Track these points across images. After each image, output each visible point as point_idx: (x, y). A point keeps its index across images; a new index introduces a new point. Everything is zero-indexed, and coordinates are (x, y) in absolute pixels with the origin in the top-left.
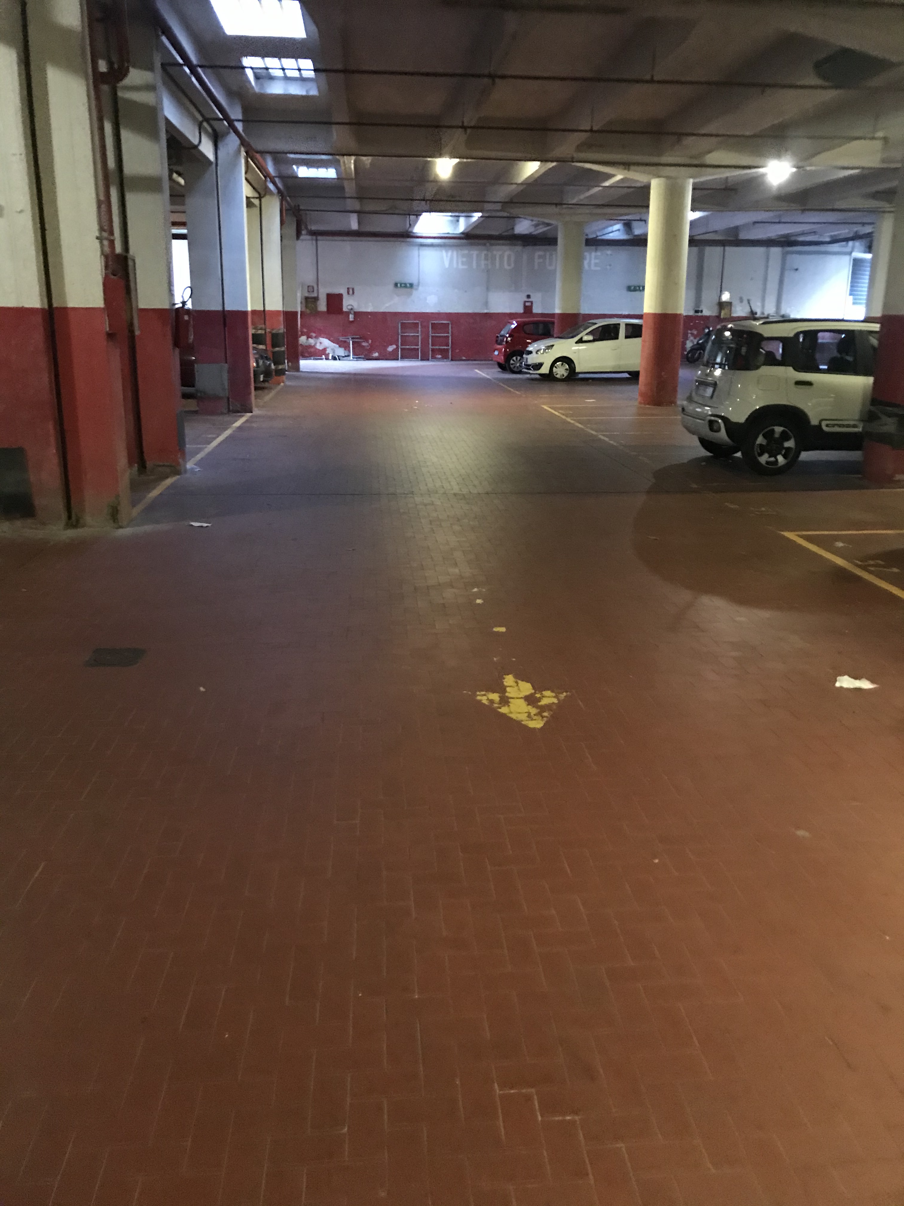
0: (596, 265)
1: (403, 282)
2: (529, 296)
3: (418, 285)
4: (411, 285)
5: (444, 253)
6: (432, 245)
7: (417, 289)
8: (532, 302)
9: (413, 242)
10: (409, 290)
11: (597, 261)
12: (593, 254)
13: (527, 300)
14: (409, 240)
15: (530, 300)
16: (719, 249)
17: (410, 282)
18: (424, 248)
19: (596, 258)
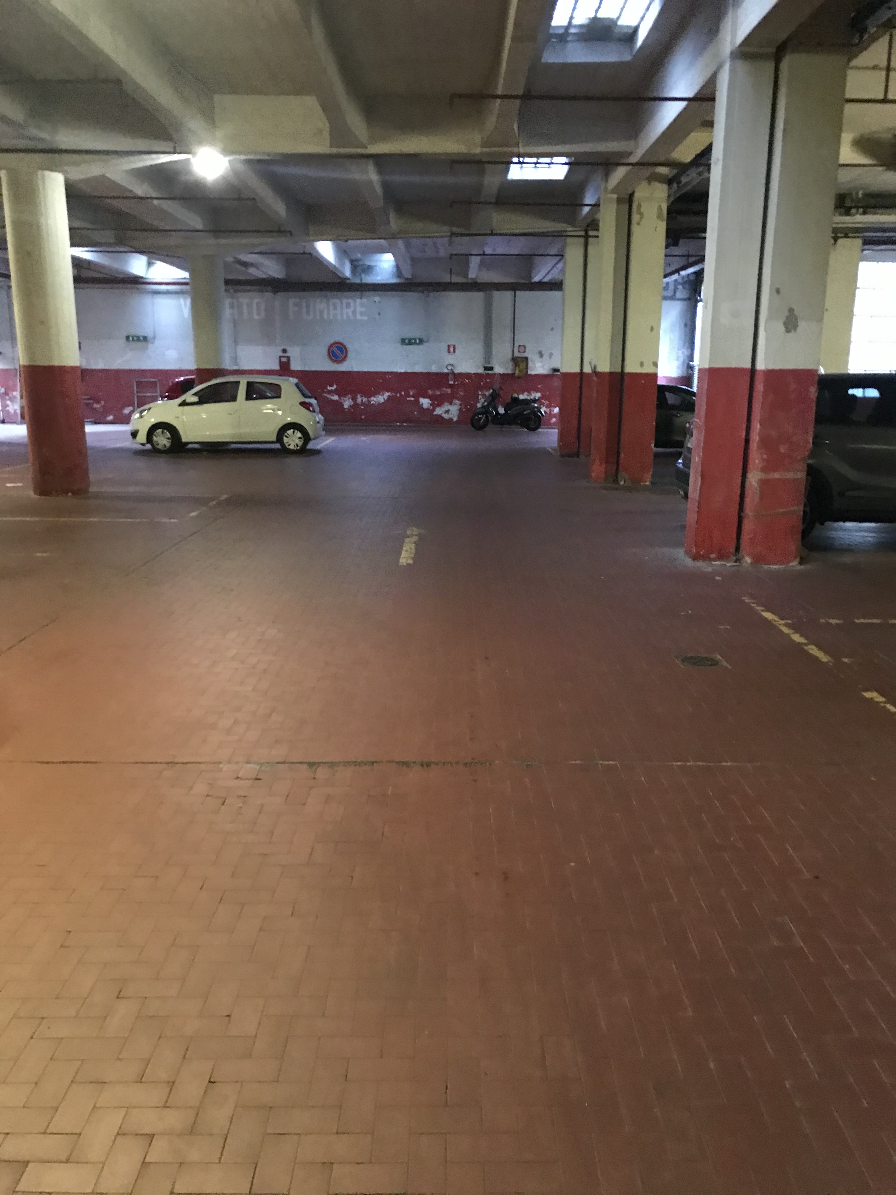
0: (362, 314)
1: (134, 334)
2: (284, 351)
3: (154, 338)
4: (145, 339)
5: (182, 301)
6: (168, 292)
7: (153, 343)
8: (288, 358)
9: (145, 289)
10: (144, 343)
11: (363, 309)
12: (358, 301)
13: (282, 354)
14: (140, 286)
15: (285, 355)
16: (508, 295)
17: (144, 334)
18: (159, 296)
19: (362, 305)
